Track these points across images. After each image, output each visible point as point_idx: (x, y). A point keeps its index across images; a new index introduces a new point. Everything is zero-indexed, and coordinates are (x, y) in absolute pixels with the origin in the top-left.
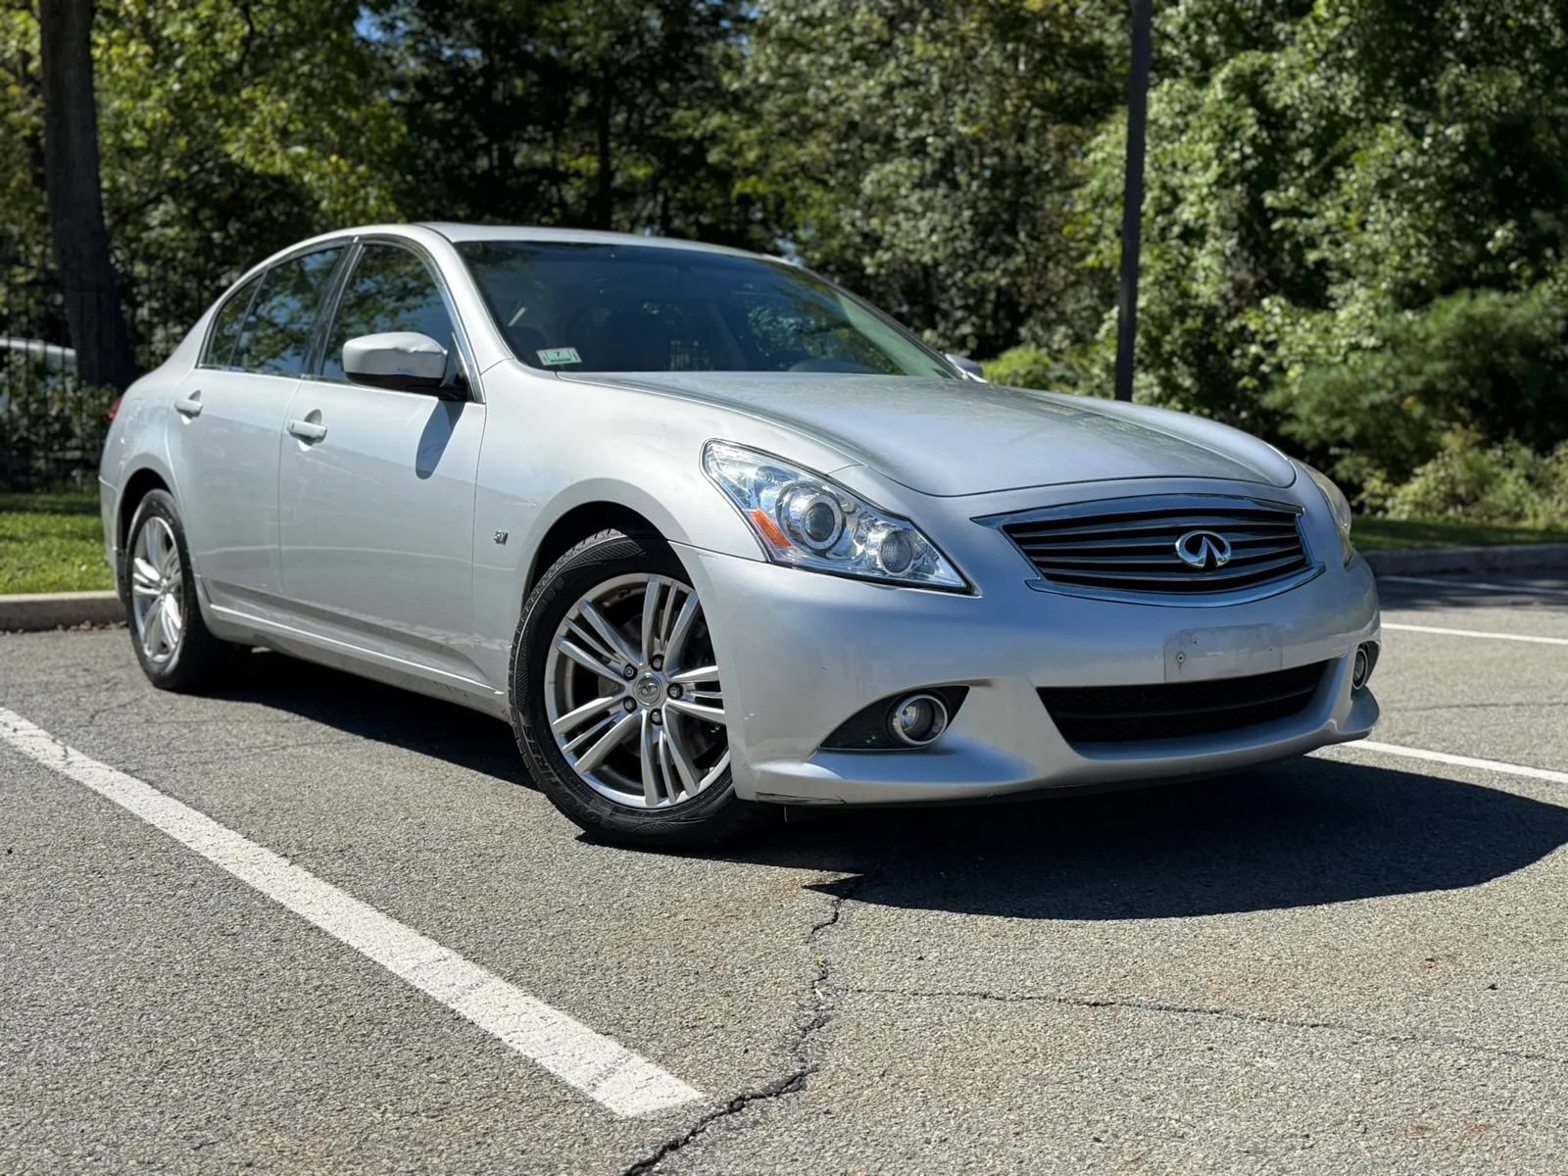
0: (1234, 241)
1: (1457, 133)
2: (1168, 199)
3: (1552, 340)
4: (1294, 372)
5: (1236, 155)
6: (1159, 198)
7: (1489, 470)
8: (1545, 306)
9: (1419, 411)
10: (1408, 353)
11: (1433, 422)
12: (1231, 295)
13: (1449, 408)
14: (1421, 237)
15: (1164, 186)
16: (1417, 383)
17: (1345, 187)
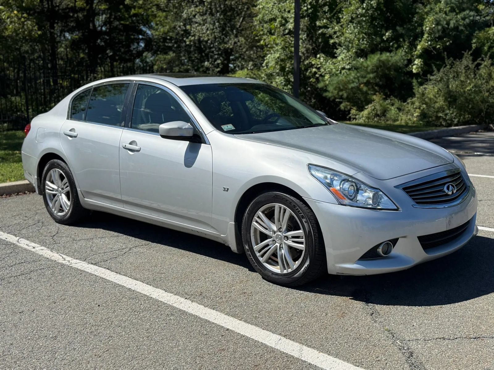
0: (305, 35)
1: (375, 3)
2: (284, 21)
3: (403, 66)
4: (327, 77)
5: (305, 8)
6: (281, 21)
7: (386, 106)
8: (402, 56)
9: (365, 89)
10: (361, 71)
11: (369, 92)
12: (305, 52)
13: (373, 87)
14: (364, 35)
15: (282, 17)
16: (365, 80)
17: (342, 20)
